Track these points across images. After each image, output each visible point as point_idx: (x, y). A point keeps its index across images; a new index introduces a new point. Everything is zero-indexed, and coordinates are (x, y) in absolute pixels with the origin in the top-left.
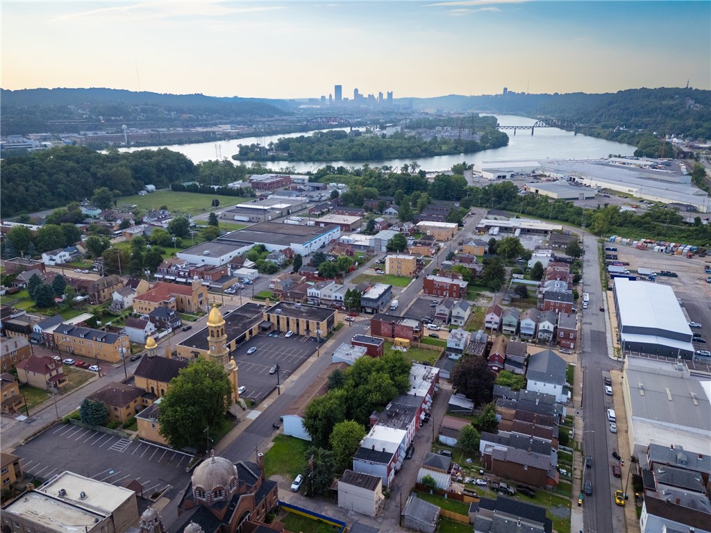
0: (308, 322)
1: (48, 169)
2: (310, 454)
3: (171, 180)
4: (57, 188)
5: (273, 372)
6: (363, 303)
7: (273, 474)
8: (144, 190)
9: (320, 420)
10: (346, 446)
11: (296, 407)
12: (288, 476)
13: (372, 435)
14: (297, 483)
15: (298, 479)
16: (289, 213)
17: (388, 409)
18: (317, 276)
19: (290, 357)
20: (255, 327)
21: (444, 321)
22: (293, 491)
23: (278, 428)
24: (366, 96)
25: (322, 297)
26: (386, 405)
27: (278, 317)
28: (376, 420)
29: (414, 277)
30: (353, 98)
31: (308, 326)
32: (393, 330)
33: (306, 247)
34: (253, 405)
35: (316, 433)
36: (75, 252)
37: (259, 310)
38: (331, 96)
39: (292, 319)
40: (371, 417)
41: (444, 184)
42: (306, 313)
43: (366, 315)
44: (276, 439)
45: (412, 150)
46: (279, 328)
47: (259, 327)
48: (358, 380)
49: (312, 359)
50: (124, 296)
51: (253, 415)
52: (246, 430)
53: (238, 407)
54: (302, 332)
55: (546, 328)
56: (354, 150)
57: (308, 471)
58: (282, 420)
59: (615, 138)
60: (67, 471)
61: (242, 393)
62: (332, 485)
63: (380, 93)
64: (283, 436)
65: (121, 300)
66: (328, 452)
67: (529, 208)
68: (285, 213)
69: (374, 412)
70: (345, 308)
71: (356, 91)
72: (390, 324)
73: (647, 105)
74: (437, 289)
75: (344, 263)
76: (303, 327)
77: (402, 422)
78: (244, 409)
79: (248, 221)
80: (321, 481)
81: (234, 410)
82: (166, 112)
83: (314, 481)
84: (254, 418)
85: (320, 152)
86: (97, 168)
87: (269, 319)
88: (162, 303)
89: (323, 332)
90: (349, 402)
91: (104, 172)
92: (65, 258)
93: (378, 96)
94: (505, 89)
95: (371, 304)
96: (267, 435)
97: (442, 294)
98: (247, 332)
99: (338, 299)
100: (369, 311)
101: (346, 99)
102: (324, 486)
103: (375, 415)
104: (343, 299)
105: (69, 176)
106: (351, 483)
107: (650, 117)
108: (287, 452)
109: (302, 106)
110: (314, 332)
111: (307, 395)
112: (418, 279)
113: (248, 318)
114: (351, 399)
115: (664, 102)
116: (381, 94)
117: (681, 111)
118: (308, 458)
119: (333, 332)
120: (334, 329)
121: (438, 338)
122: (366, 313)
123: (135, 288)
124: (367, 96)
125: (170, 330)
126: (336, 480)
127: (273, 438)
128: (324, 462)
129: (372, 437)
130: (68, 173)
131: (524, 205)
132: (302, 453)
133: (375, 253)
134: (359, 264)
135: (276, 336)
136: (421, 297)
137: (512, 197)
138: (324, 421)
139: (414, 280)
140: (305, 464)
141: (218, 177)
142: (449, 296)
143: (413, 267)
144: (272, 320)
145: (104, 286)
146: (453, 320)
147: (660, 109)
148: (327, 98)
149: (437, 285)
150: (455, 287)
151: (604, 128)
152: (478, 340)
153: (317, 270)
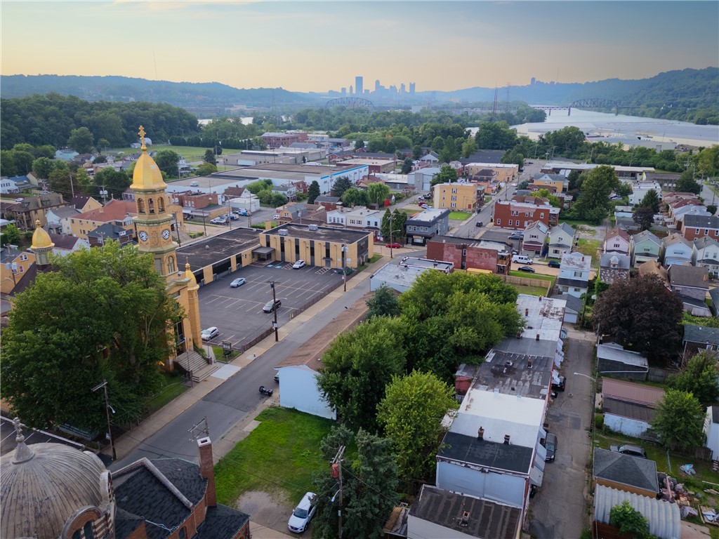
0: (327, 245)
1: (23, 111)
2: (335, 444)
3: (170, 134)
4: (32, 132)
5: (269, 309)
6: (410, 229)
7: (250, 489)
8: (137, 142)
9: (356, 373)
10: (418, 427)
11: (306, 352)
12: (283, 495)
13: (468, 407)
14: (301, 514)
15: (305, 504)
16: (305, 160)
17: (489, 360)
18: (340, 207)
19: (299, 292)
20: (246, 252)
21: (537, 253)
22: (293, 532)
23: (270, 394)
24: (387, 87)
25: (349, 224)
26: (483, 353)
27: (282, 239)
28: (470, 381)
29: (474, 212)
30: (374, 90)
31: (328, 251)
32: (463, 258)
33: (325, 182)
34: (228, 355)
35: (346, 401)
36: (26, 183)
37: (256, 236)
38: (351, 88)
39: (304, 243)
40: (458, 373)
41: (492, 133)
42: (325, 235)
43: (414, 247)
44: (265, 415)
46: (283, 257)
47: (253, 253)
48: (425, 307)
49: (336, 294)
50: (62, 217)
51: (225, 372)
52: (205, 399)
53: (197, 357)
54: (319, 260)
55: (711, 257)
56: (378, 118)
57: (330, 486)
58: (277, 381)
59: (663, 116)
61: (211, 338)
62: (389, 523)
63: (402, 84)
64: (279, 409)
66: (379, 441)
67: (601, 156)
68: (300, 160)
69: (463, 366)
70: (382, 239)
71: (377, 82)
72: (458, 247)
73: (694, 85)
74: (515, 218)
76: (320, 252)
77: (528, 384)
78: (209, 361)
80: (364, 513)
81: (189, 361)
82: (180, 94)
83: (344, 512)
84: (225, 378)
86: (82, 114)
87: (268, 244)
88: (113, 223)
89: (352, 261)
90: (411, 345)
91: (89, 118)
92: (9, 188)
93: (400, 87)
94: (533, 80)
95: (422, 230)
96: (246, 407)
97: (522, 226)
98: (233, 258)
99: (372, 225)
100: (419, 240)
101: (367, 91)
102: (371, 525)
103: (465, 370)
104: (379, 226)
105: (47, 120)
106: (440, 521)
107: (698, 97)
108: (283, 441)
109: (321, 98)
110: (337, 263)
111: (326, 334)
112: (480, 214)
113: (237, 243)
114: (414, 340)
115: (713, 82)
116: (403, 86)
118: (329, 455)
119: (366, 264)
120: (369, 261)
122: (414, 244)
123: (81, 208)
124: (389, 88)
126: (400, 510)
127: (258, 412)
128: (372, 464)
129: (471, 412)
130: (46, 117)
131: (594, 152)
132: (315, 443)
133: (416, 190)
134: (396, 199)
135: (279, 267)
136: (491, 230)
137: (577, 145)
138: (365, 376)
139: (474, 215)
140: (322, 467)
141: (225, 133)
143: (472, 198)
144: (273, 245)
145: (38, 205)
146: (551, 250)
147: (710, 88)
148: (348, 91)
149: (515, 213)
150: (542, 214)
151: (648, 106)
152: (614, 265)
153: (340, 200)
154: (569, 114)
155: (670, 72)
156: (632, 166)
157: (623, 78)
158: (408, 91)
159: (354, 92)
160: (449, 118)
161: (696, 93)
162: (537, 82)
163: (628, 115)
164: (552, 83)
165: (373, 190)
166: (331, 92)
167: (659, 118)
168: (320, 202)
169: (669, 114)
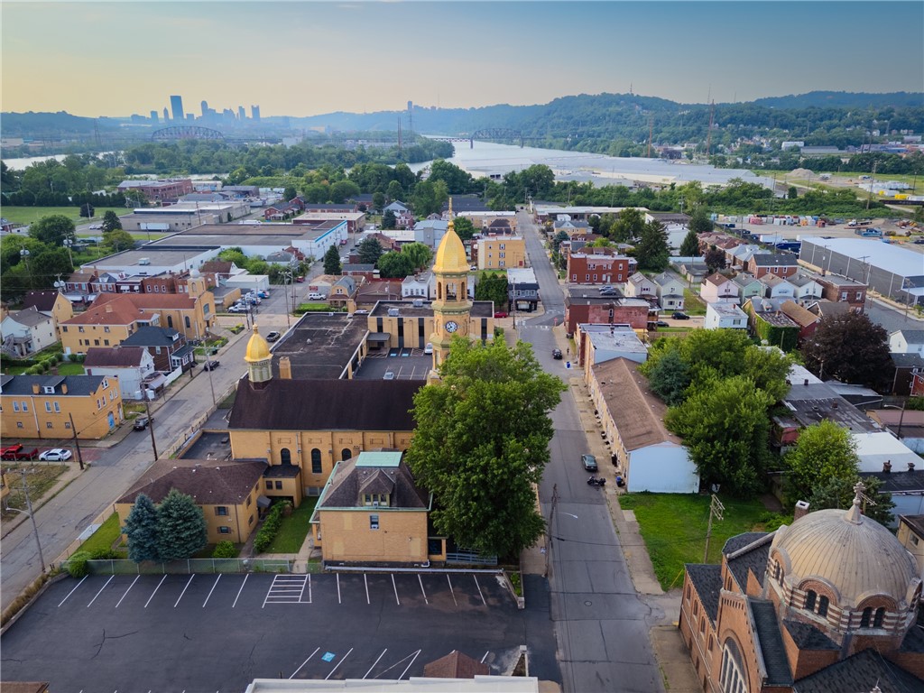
6: (513, 295)
16: (230, 219)
18: (378, 276)
20: (364, 341)
24: (220, 111)
27: (400, 321)
30: (201, 115)
32: (610, 319)
33: (319, 246)
38: (166, 111)
43: (521, 314)
45: (343, 156)
46: (401, 342)
55: (811, 293)
56: (260, 156)
60: (256, 681)
63: (240, 108)
65: (23, 335)
68: (225, 219)
69: (776, 418)
71: (204, 104)
72: (605, 308)
73: (592, 113)
74: (592, 272)
75: (418, 253)
79: (168, 231)
85: (206, 161)
87: (380, 328)
88: (135, 326)
93: (238, 111)
94: (410, 103)
95: (527, 294)
97: (600, 280)
98: (359, 349)
100: (525, 307)
101: (190, 116)
103: (783, 422)
109: (122, 125)
113: (333, 332)
115: (610, 109)
116: (242, 110)
117: (633, 118)
121: (668, 326)
122: (519, 310)
123: (50, 309)
124: (222, 112)
125: (179, 371)
135: (405, 355)
136: (572, 288)
142: (612, 281)
143: (523, 253)
144: (386, 329)
146: (666, 302)
148: (161, 115)
149: (592, 266)
150: (621, 265)
151: (555, 137)
152: (768, 309)
153: (376, 268)
154: (472, 147)
155: (566, 97)
156: (614, 206)
157: (513, 104)
158: (251, 116)
159: (171, 117)
160: (350, 154)
161: (596, 121)
162: (415, 106)
163: (534, 147)
164: (433, 108)
165: (412, 252)
166: (135, 117)
167: (569, 149)
168: (350, 272)
169: (579, 145)
